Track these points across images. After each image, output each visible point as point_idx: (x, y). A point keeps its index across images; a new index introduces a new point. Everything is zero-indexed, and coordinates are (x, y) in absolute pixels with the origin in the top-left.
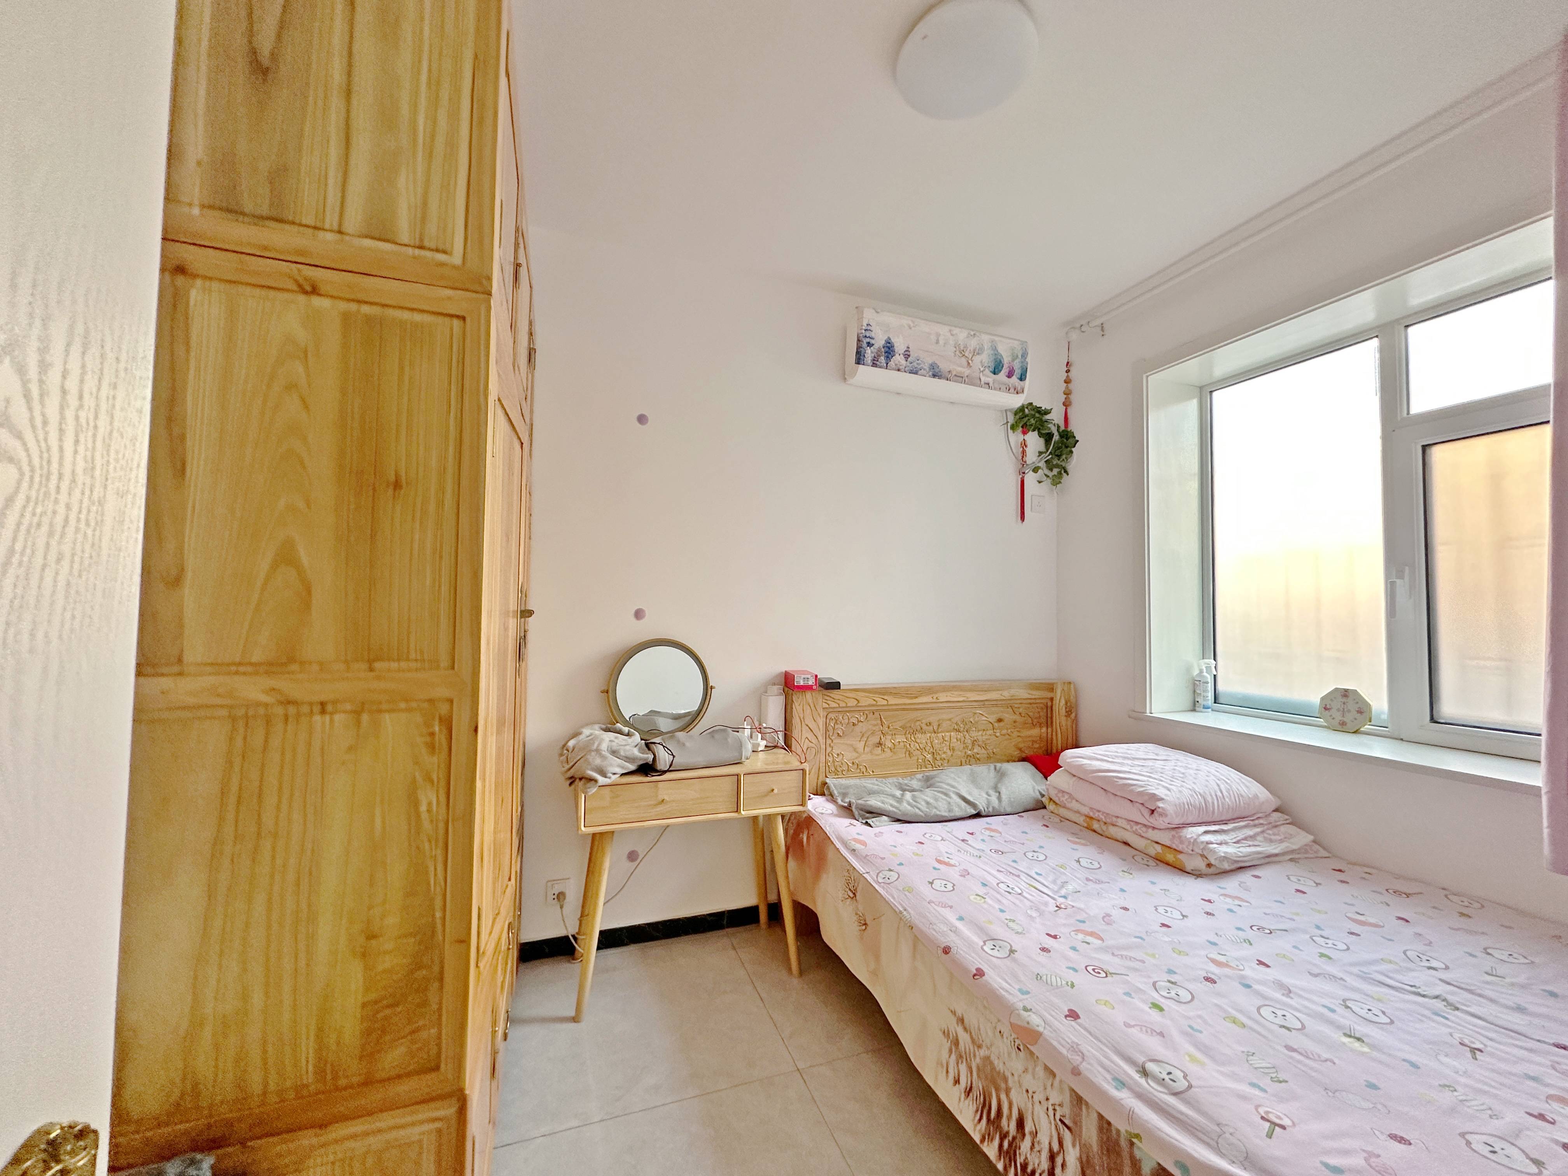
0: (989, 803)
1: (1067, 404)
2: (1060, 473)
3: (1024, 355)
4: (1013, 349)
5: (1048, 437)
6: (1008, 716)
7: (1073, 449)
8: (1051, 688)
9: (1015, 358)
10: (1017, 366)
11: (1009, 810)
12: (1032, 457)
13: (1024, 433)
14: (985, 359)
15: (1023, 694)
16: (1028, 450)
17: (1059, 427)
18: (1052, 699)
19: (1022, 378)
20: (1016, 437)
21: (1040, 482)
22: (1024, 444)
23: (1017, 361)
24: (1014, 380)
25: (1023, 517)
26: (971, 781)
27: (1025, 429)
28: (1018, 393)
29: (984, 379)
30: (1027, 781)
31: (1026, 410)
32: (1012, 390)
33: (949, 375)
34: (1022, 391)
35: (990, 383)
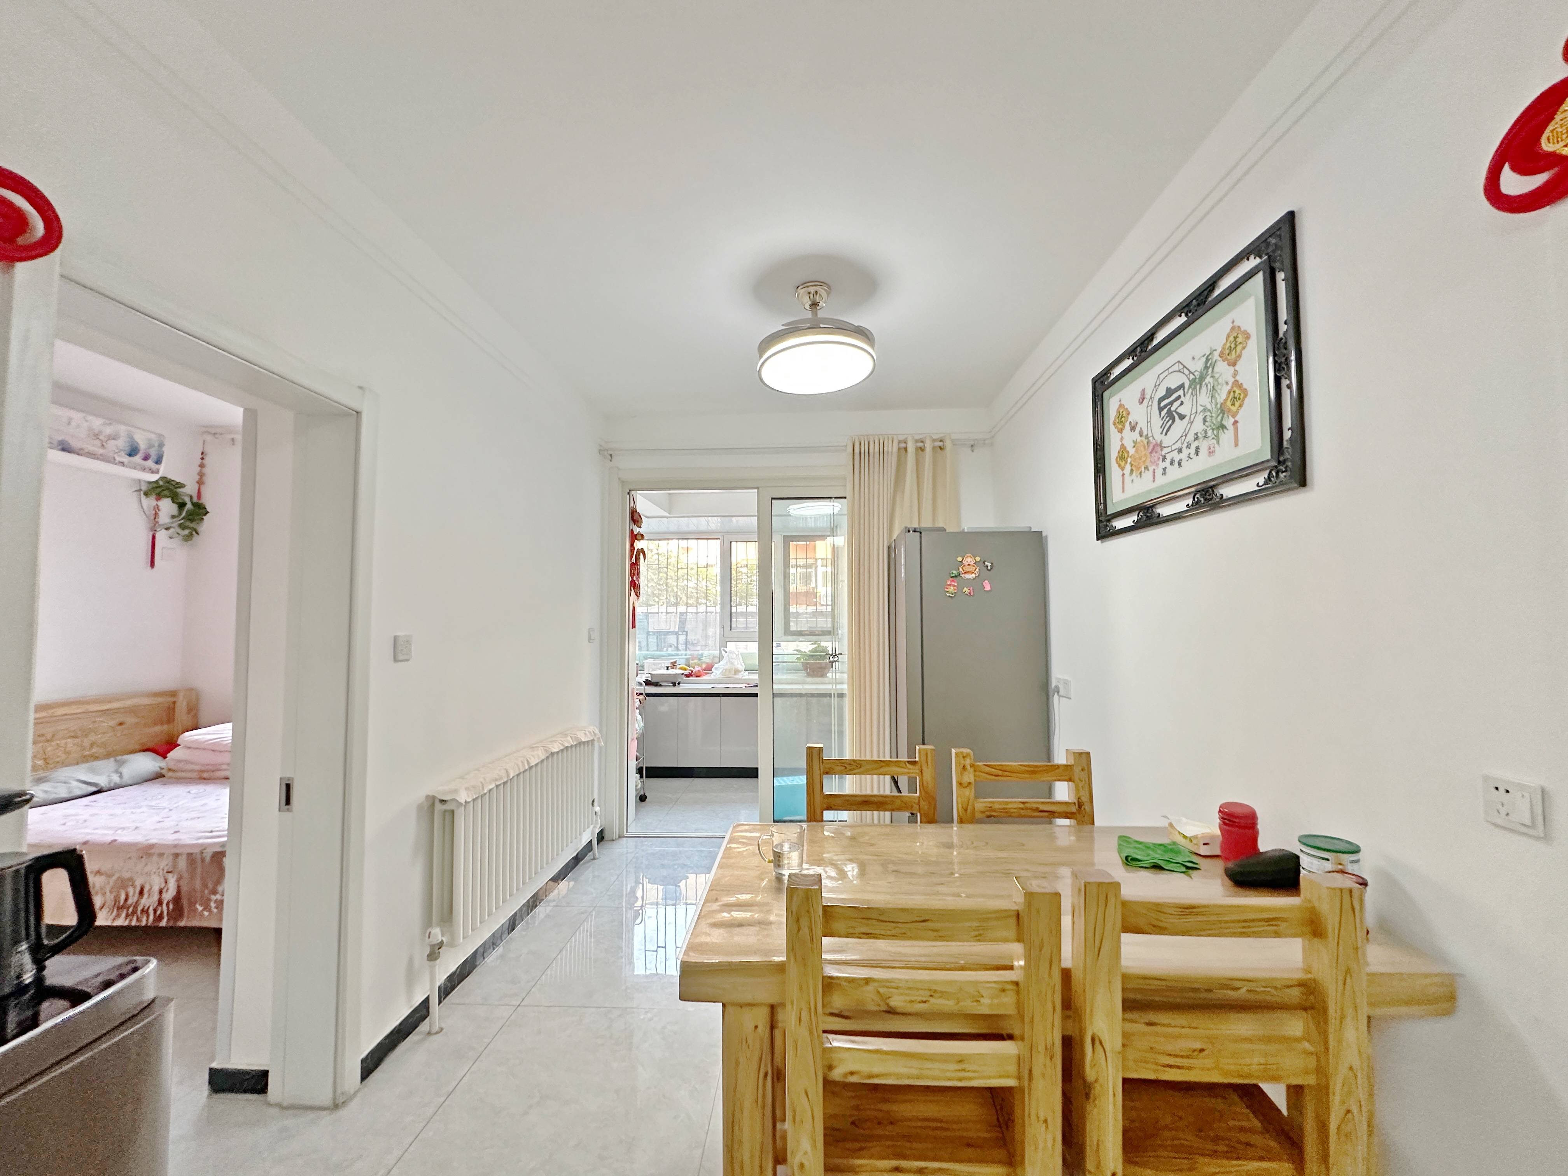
0: (110, 781)
1: (200, 482)
2: (191, 534)
3: (161, 445)
4: (149, 440)
5: (182, 505)
6: (130, 720)
7: (204, 517)
8: (173, 694)
9: (151, 446)
10: (153, 453)
11: (130, 783)
12: (164, 518)
13: (158, 499)
14: (122, 443)
15: (146, 701)
16: (161, 514)
17: (191, 497)
18: (174, 703)
19: (158, 462)
20: (149, 502)
21: (171, 538)
22: (157, 509)
23: (154, 449)
24: (150, 463)
25: (152, 564)
26: (93, 771)
27: (159, 497)
28: (153, 472)
29: (118, 459)
30: (147, 763)
31: (161, 483)
32: (147, 470)
33: (81, 452)
34: (157, 472)
35: (126, 463)
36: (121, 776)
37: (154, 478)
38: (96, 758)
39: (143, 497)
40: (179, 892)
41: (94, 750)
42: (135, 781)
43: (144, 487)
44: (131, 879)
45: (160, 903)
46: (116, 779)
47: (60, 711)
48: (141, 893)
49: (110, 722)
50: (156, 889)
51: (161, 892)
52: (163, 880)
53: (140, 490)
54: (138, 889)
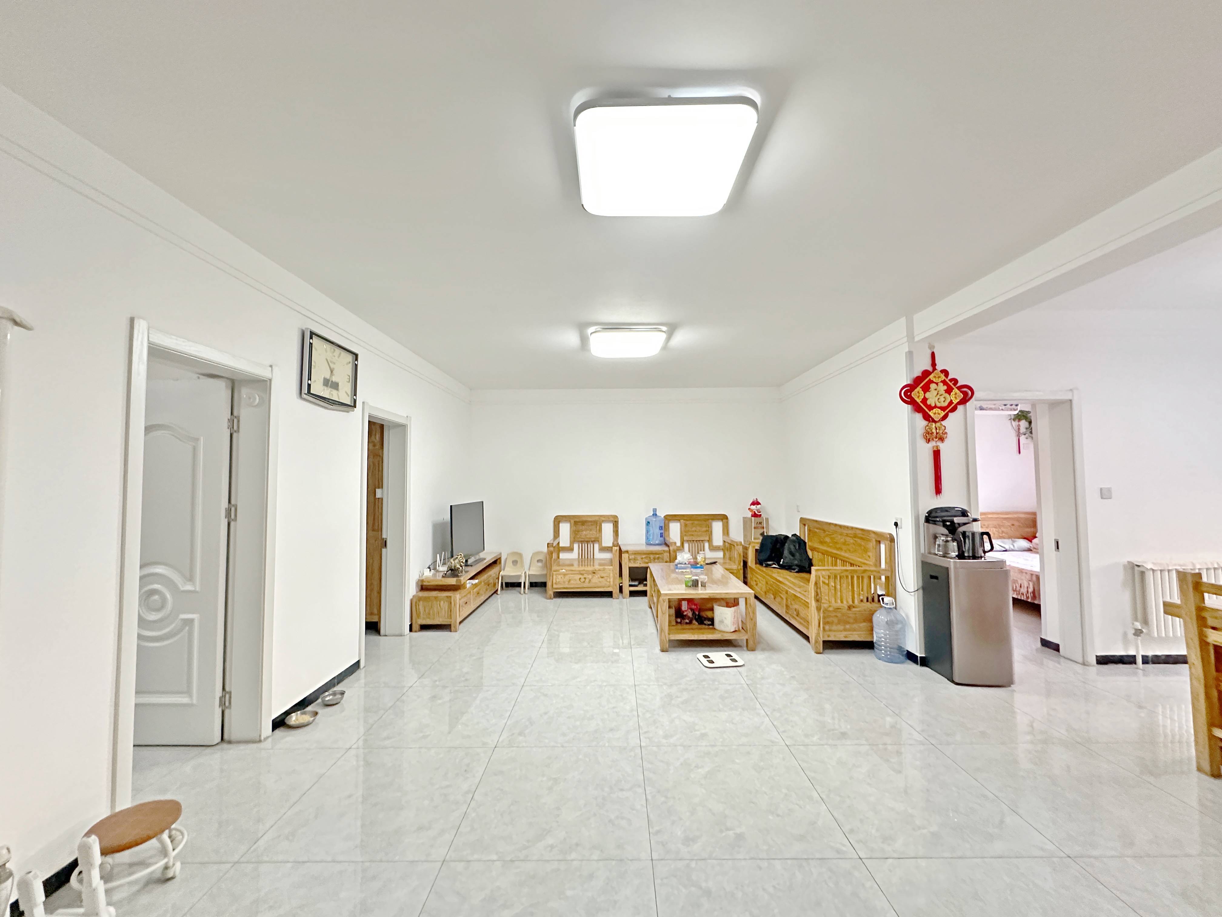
0: (1010, 548)
6: (1016, 523)
10: (1014, 402)
11: (1017, 550)
12: (1023, 430)
13: (1019, 422)
15: (1023, 516)
16: (1021, 428)
19: (1017, 405)
20: (1015, 424)
21: (1026, 439)
22: (1019, 426)
24: (1013, 407)
25: (1020, 452)
26: (1003, 542)
27: (1019, 420)
28: (1015, 410)
29: (1001, 408)
30: (1024, 544)
31: (1020, 413)
32: (1013, 410)
33: (987, 409)
34: (1017, 409)
35: (1004, 409)
36: (1014, 546)
37: (1016, 412)
38: (1004, 538)
39: (1013, 422)
40: (1034, 590)
41: (1003, 535)
42: (1020, 550)
43: (1013, 417)
44: (1017, 581)
45: (1028, 592)
46: (1012, 547)
47: (990, 516)
48: (1021, 587)
49: (1008, 524)
50: (1026, 586)
51: (1027, 587)
52: (1028, 584)
53: (1011, 419)
54: (1019, 585)
